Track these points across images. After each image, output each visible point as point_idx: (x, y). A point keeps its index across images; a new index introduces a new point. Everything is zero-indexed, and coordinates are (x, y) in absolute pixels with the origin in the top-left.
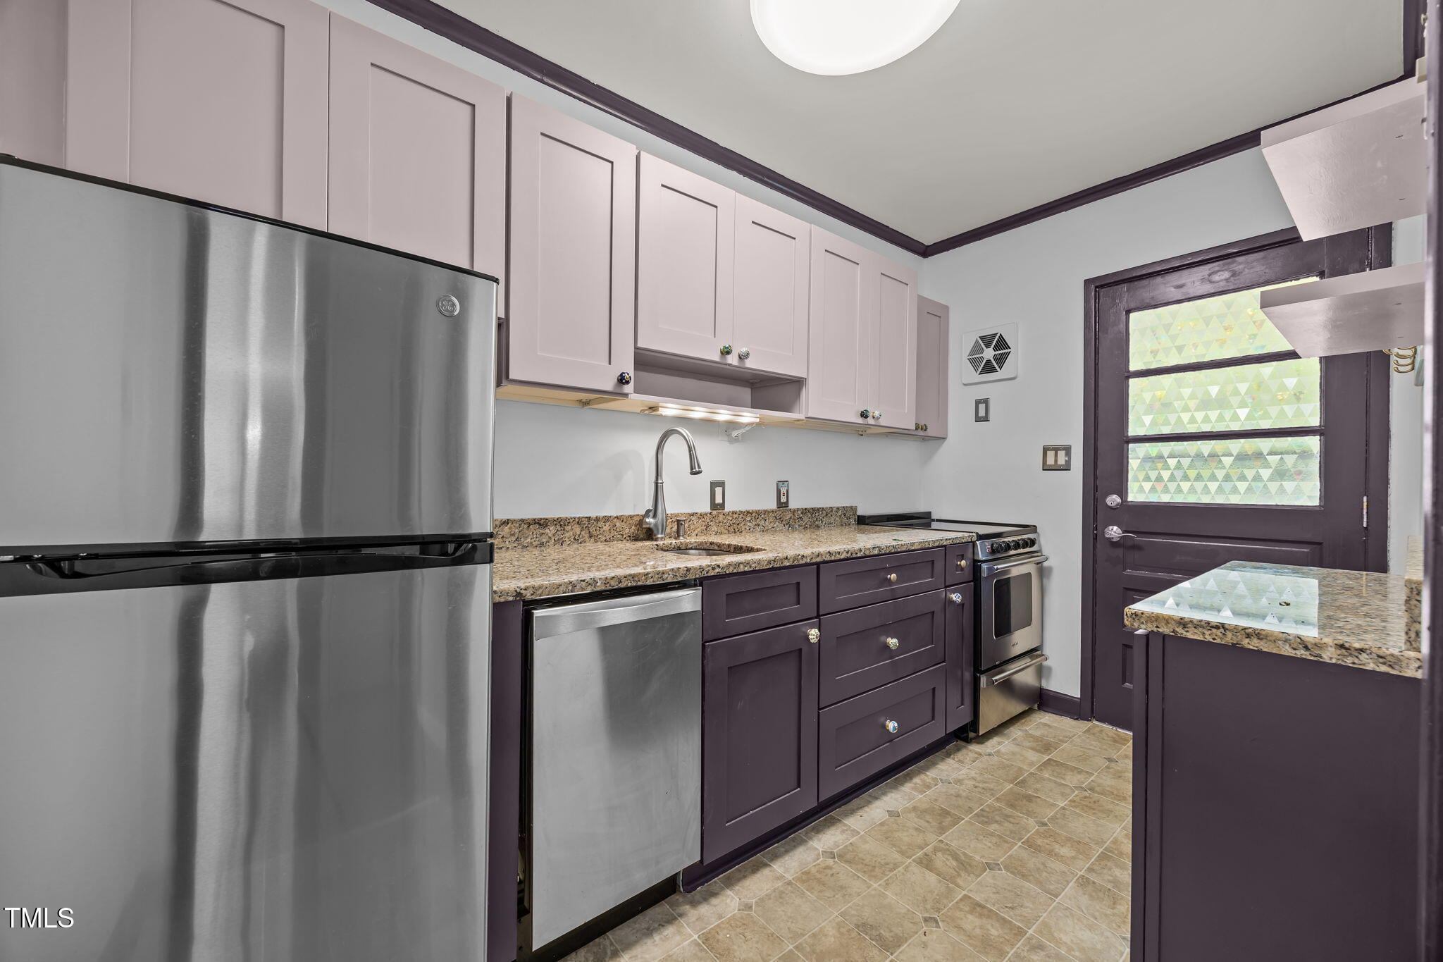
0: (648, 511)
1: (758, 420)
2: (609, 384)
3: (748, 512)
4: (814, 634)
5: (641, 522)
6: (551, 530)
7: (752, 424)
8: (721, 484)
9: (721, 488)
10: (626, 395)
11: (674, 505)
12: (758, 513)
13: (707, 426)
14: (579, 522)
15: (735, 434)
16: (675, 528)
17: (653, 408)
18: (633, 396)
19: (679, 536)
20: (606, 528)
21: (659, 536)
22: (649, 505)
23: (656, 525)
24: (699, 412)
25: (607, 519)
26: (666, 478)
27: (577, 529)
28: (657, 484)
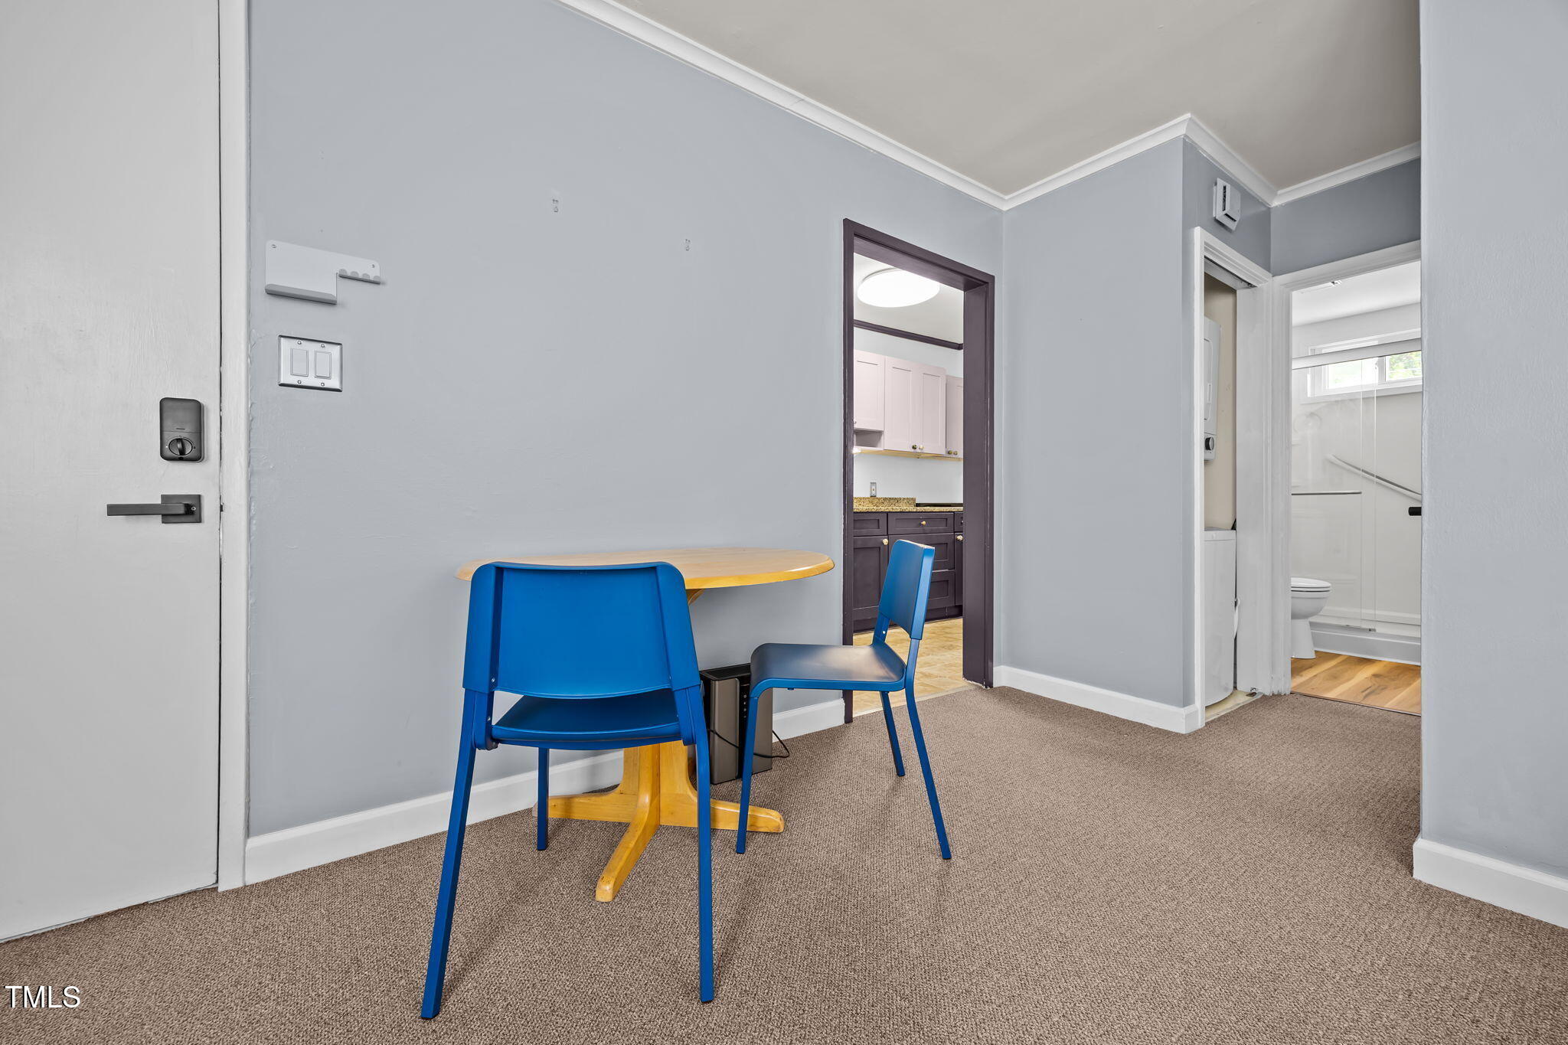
4: (886, 541)
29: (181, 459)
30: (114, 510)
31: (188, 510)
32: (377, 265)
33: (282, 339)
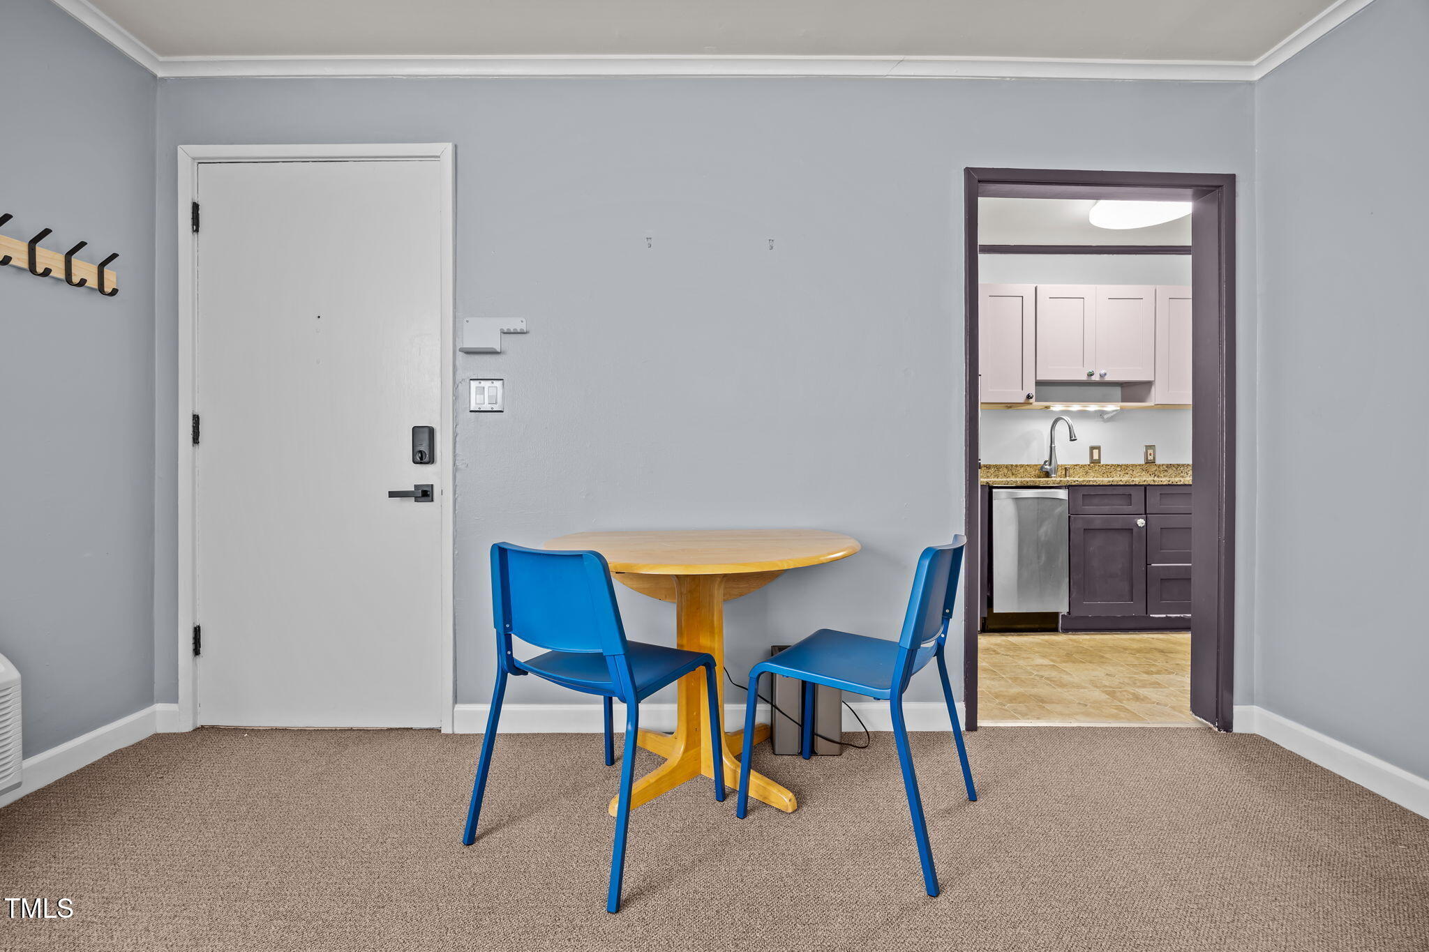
0: (1046, 462)
1: (1119, 408)
2: (1022, 399)
3: (1118, 465)
4: (1141, 522)
5: (1042, 467)
6: (992, 470)
7: (1116, 410)
8: (1099, 448)
9: (1097, 451)
10: (1031, 404)
11: (1062, 459)
12: (1127, 466)
13: (1083, 415)
14: (1007, 467)
15: (1106, 417)
16: (1064, 473)
17: (1047, 407)
18: (1035, 404)
19: (1066, 476)
20: (1022, 470)
21: (1053, 475)
22: (1047, 458)
23: (1051, 469)
24: (1076, 407)
25: (1022, 466)
26: (1057, 444)
27: (1006, 471)
28: (1051, 447)
29: (421, 463)
30: (392, 494)
31: (425, 494)
32: (524, 320)
33: (471, 381)
